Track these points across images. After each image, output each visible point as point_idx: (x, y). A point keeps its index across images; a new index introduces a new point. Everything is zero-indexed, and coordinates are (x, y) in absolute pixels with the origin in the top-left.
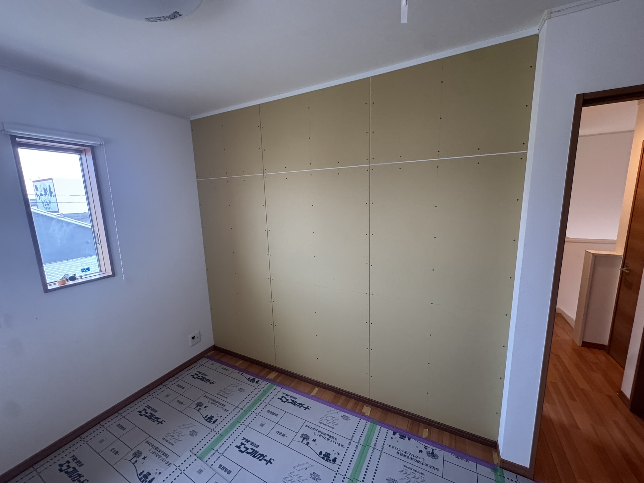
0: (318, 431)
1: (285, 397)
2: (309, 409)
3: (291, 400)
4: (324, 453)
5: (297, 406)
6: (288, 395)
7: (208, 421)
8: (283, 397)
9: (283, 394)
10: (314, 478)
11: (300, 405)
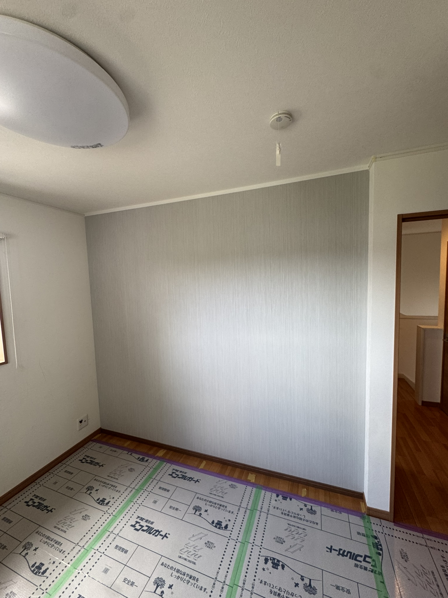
0: (209, 502)
1: (175, 473)
2: (199, 482)
3: (181, 475)
4: (216, 522)
5: (187, 480)
6: (178, 471)
7: (100, 503)
8: (173, 473)
9: (173, 470)
10: (209, 546)
11: (190, 479)
